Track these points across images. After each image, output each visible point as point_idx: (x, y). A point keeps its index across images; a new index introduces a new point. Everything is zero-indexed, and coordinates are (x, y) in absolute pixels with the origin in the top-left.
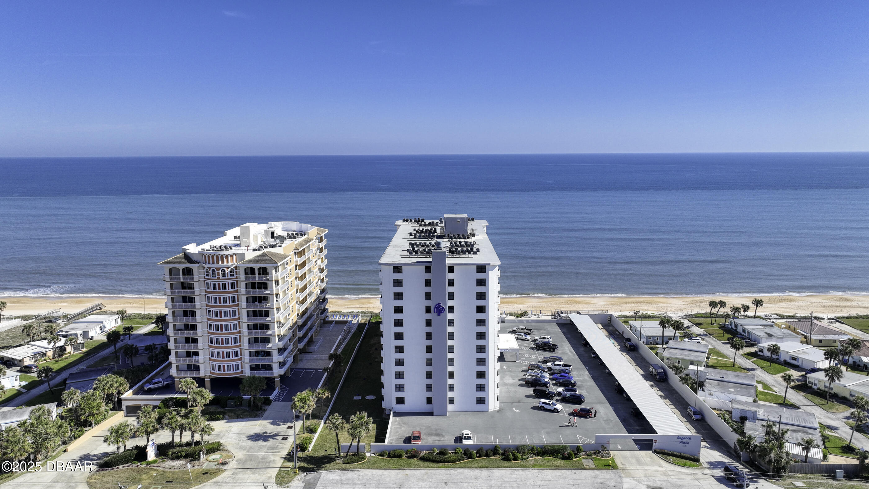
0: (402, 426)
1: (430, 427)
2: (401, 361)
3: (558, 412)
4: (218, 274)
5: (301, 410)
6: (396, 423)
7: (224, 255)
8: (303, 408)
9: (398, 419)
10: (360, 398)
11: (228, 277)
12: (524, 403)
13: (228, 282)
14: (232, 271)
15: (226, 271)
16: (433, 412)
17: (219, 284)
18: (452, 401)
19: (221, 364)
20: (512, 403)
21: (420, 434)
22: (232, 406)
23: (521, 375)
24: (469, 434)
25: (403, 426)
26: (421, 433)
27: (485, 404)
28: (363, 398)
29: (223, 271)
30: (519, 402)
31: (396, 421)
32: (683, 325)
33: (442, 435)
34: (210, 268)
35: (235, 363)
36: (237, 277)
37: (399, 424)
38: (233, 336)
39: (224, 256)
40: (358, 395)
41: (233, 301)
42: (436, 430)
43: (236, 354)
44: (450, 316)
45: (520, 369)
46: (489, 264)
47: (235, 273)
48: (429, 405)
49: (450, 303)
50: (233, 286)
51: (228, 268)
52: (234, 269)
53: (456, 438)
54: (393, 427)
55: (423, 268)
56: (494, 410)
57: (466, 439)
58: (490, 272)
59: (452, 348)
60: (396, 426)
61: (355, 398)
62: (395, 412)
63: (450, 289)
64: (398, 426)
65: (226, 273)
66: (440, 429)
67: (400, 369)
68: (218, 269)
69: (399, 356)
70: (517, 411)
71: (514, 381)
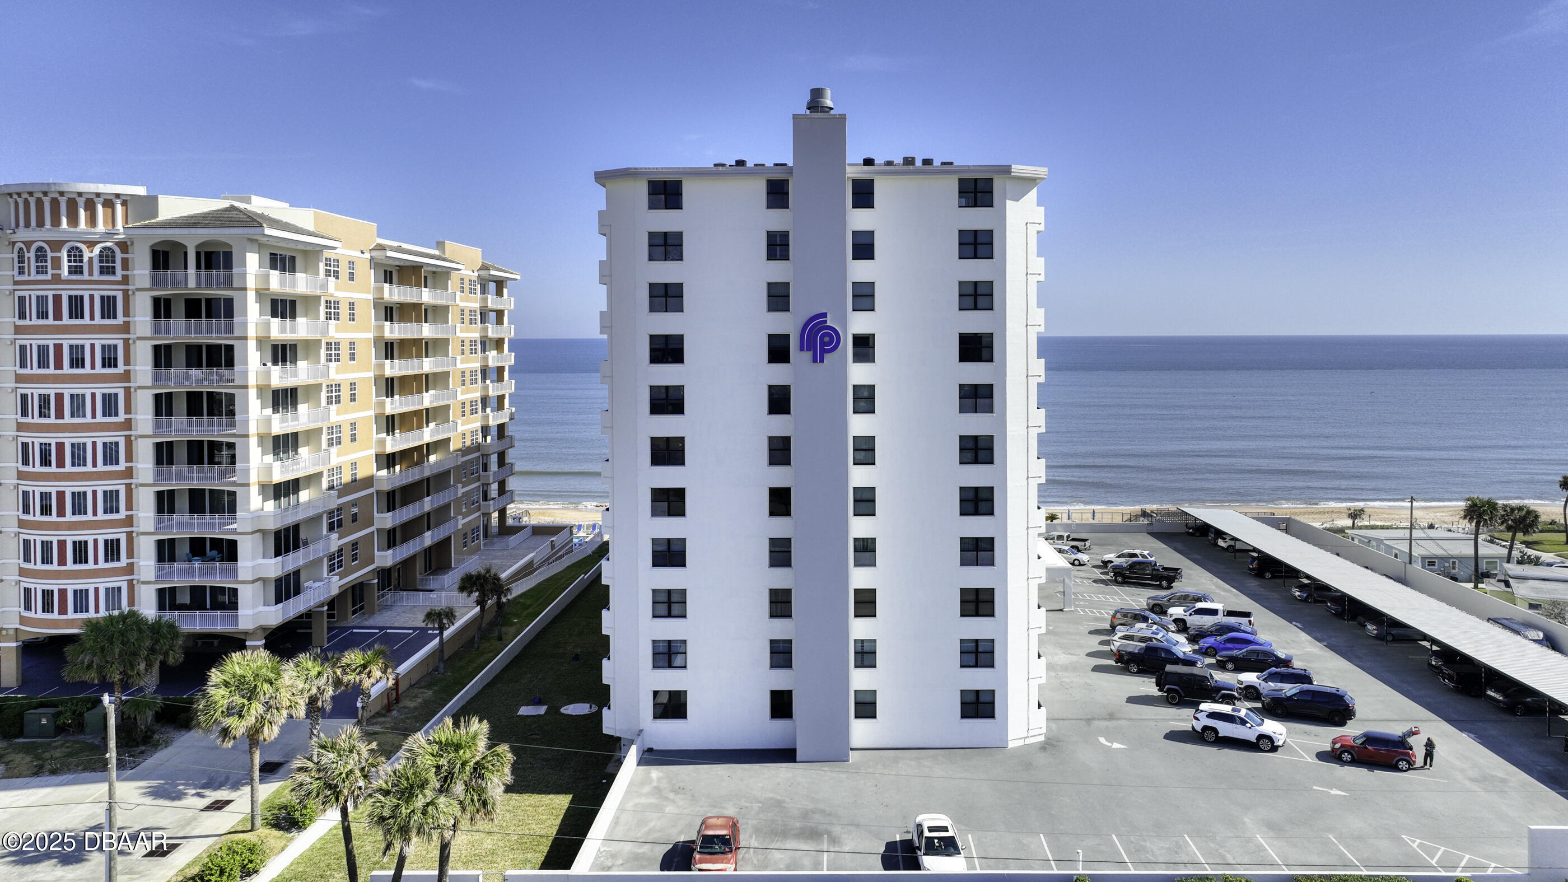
0: (667, 799)
1: (779, 804)
2: (674, 548)
3: (1274, 749)
4: (57, 263)
5: (232, 721)
6: (646, 789)
7: (80, 194)
8: (241, 716)
9: (656, 773)
10: (542, 710)
11: (91, 274)
12: (1131, 719)
13: (92, 293)
14: (107, 255)
15: (87, 255)
16: (795, 750)
17: (57, 299)
18: (866, 707)
19: (54, 586)
20: (1089, 721)
21: (734, 826)
22: (42, 732)
23: (1094, 643)
24: (945, 829)
25: (674, 801)
26: (742, 827)
27: (992, 716)
28: (554, 710)
29: (75, 255)
30: (1111, 717)
31: (647, 780)
32: (1537, 517)
33: (829, 833)
34: (28, 244)
35: (104, 584)
36: (125, 280)
37: (658, 791)
38: (101, 487)
39: (81, 201)
40: (538, 702)
41: (109, 361)
42: (806, 815)
43: (112, 549)
44: (859, 374)
45: (1081, 628)
46: (1006, 170)
47: (118, 265)
48: (781, 724)
49: (859, 323)
50: (108, 307)
51: (91, 244)
52: (117, 250)
53: (891, 846)
54: (629, 806)
55: (759, 188)
56: (1028, 741)
57: (932, 848)
58: (1009, 203)
59: (866, 496)
60: (643, 800)
61: (524, 711)
62: (650, 750)
63: (860, 271)
64: (653, 800)
65: (86, 259)
66: (823, 811)
67: (669, 578)
68: (56, 245)
69: (669, 528)
70: (1116, 745)
71: (1074, 658)
